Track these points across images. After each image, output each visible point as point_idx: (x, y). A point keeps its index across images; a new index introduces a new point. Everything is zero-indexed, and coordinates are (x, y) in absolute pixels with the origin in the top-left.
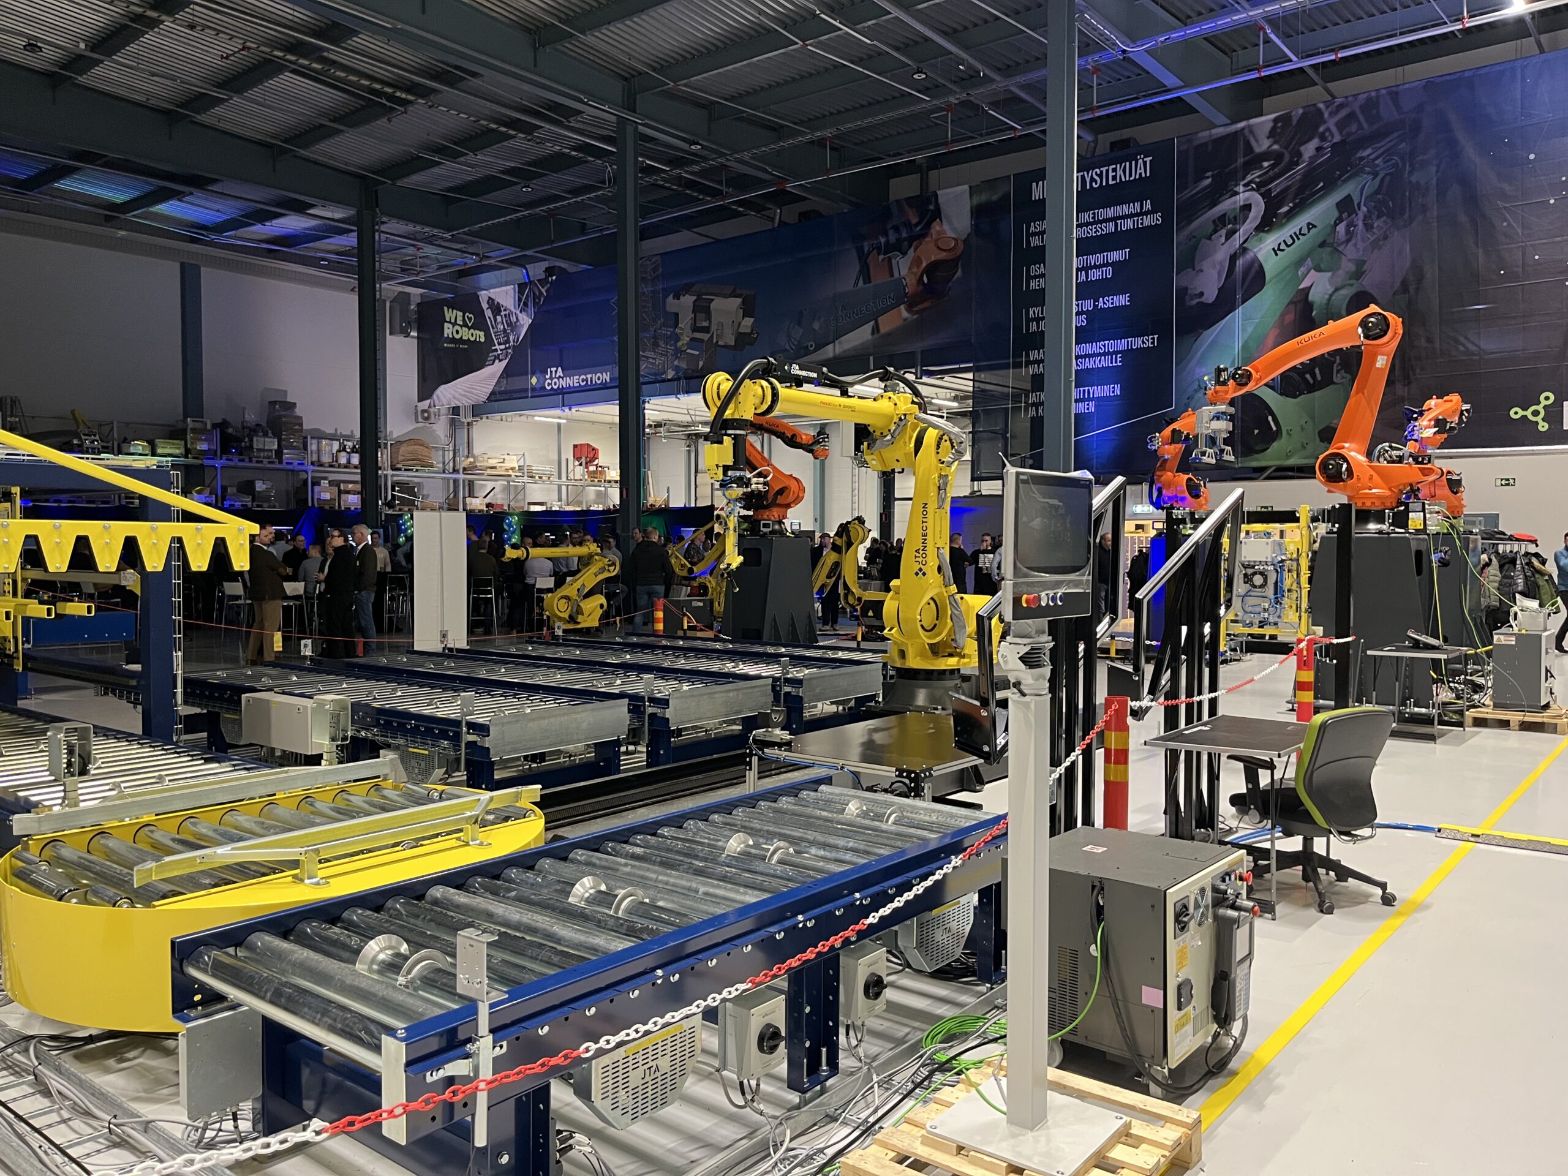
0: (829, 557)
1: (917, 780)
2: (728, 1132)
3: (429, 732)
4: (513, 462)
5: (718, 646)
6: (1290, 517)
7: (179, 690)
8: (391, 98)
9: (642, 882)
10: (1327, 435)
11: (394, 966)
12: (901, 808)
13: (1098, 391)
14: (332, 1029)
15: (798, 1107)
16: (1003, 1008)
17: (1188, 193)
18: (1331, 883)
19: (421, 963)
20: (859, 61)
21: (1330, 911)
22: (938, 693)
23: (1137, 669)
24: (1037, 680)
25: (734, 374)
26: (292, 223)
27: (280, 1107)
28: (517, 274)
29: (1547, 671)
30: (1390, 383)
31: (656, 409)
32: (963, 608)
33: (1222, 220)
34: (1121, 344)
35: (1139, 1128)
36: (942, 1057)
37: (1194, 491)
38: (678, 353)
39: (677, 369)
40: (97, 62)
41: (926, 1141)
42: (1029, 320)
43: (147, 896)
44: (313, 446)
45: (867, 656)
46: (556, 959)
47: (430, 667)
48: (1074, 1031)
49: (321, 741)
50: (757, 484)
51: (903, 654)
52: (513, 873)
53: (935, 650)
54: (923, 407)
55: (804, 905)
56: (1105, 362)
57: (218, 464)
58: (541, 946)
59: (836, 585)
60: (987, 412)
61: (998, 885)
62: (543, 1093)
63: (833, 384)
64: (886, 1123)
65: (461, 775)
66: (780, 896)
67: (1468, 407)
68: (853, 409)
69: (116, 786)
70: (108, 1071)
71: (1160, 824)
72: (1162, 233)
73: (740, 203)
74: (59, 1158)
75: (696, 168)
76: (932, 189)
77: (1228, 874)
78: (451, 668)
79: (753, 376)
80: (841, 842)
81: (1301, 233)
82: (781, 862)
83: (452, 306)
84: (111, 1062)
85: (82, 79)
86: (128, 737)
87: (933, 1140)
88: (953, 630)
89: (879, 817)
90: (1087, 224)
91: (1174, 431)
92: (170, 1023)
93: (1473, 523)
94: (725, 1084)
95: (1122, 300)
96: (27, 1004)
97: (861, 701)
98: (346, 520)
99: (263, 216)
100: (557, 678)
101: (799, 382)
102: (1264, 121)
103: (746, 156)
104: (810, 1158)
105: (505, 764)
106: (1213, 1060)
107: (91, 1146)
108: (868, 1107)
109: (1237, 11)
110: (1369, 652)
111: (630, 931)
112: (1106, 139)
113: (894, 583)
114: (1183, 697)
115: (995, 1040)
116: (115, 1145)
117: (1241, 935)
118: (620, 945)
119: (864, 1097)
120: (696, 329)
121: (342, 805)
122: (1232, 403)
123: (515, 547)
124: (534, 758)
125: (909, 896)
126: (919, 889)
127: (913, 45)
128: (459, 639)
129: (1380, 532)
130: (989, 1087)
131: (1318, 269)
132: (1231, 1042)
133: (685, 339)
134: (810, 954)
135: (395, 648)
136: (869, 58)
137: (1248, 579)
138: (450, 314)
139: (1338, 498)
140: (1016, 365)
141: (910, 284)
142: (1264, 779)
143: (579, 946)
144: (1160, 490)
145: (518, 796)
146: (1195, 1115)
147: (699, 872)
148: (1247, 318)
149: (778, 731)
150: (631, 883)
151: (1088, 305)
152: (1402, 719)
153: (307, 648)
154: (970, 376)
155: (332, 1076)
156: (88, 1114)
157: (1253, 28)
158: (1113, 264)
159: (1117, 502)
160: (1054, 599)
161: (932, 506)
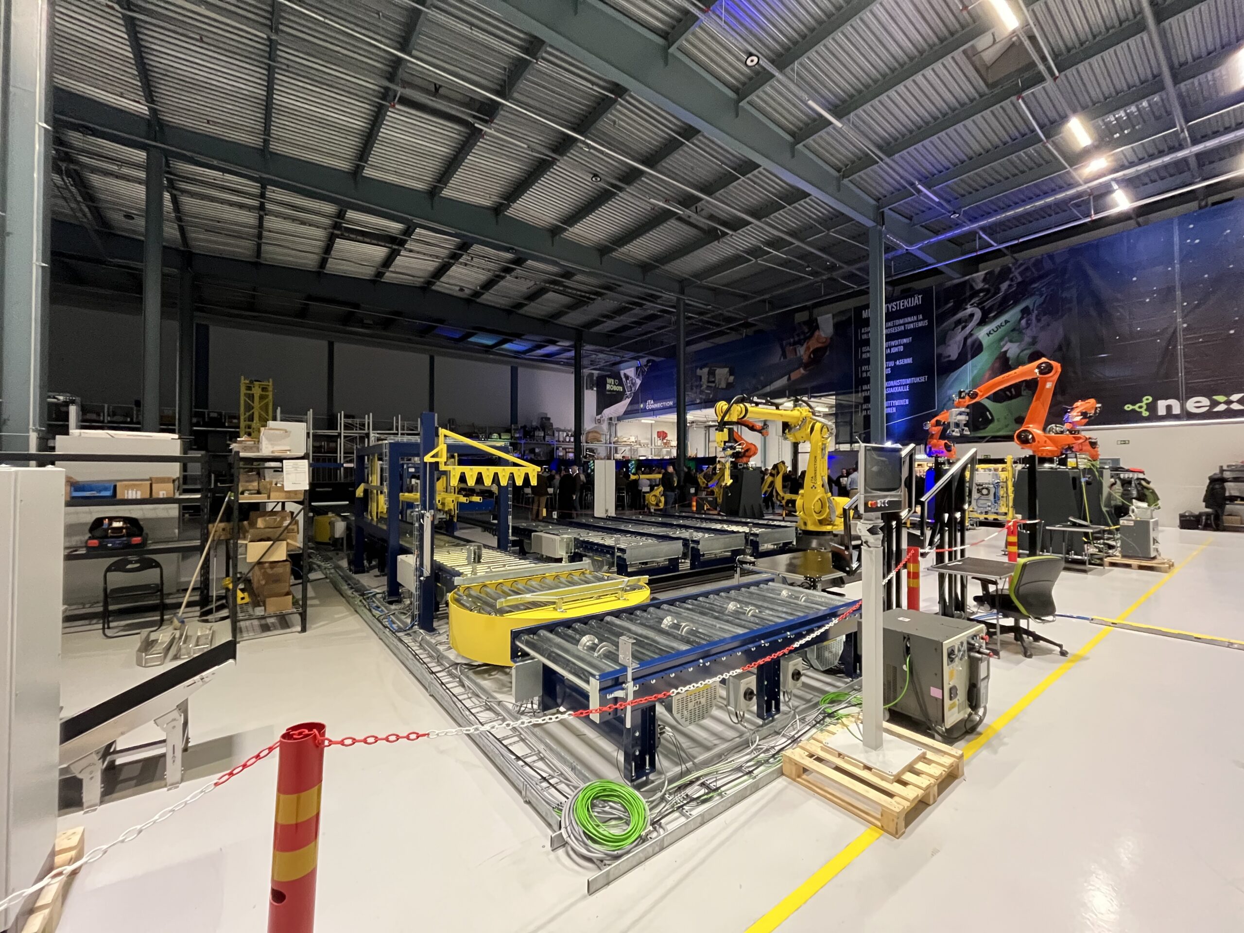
0: (768, 479)
1: (814, 581)
2: (730, 734)
3: (602, 551)
4: (633, 439)
5: (720, 518)
6: (1001, 461)
7: (510, 531)
8: (589, 298)
9: (692, 621)
10: (1020, 421)
11: (593, 648)
12: (807, 595)
13: (897, 403)
14: (570, 672)
15: (762, 726)
16: (859, 690)
17: (940, 311)
18: (1030, 643)
19: (604, 647)
20: (781, 265)
21: (1030, 656)
22: (823, 542)
23: (923, 533)
24: (876, 540)
25: (728, 401)
26: (551, 349)
27: (549, 701)
28: (636, 363)
29: (1154, 539)
30: (1054, 394)
31: (690, 416)
32: (834, 503)
33: (959, 322)
34: (909, 381)
35: (930, 755)
36: (830, 711)
37: (948, 448)
38: (702, 392)
39: (701, 399)
40: (483, 294)
41: (822, 749)
42: (862, 372)
43: (501, 612)
44: (556, 434)
45: (788, 524)
46: (657, 651)
47: (602, 524)
48: (895, 705)
49: (562, 553)
50: (739, 449)
51: (805, 524)
52: (638, 612)
53: (821, 522)
54: (814, 414)
55: (764, 636)
56: (901, 389)
57: (523, 442)
58: (651, 645)
59: (772, 491)
60: (842, 414)
61: (856, 633)
62: (653, 708)
63: (773, 404)
64: (804, 738)
65: (615, 569)
66: (752, 631)
67: (1099, 405)
68: (782, 415)
69: (489, 567)
70: (485, 679)
71: (937, 608)
72: (928, 330)
73: (728, 329)
74: (468, 713)
75: (709, 315)
76: (814, 316)
77: (975, 636)
78: (610, 525)
79: (737, 402)
80: (780, 609)
81: (1001, 325)
82: (753, 616)
83: (610, 377)
84: (486, 676)
85: (478, 300)
86: (492, 548)
87: (826, 749)
88: (829, 514)
89: (797, 598)
90: (890, 327)
91: (937, 421)
92: (509, 663)
93: (1105, 464)
94: (729, 712)
95: (909, 361)
96: (457, 649)
97: (785, 544)
98: (569, 463)
99: (540, 347)
100: (653, 530)
101: (757, 404)
102: (981, 274)
103: (731, 309)
104: (767, 750)
105: (631, 565)
106: (969, 726)
107: (478, 709)
108: (794, 729)
109: (964, 226)
110: (1048, 528)
111: (688, 642)
112: (898, 289)
113: (801, 491)
114: (947, 547)
115: (855, 705)
116: (487, 709)
117: (983, 666)
118: (684, 647)
119: (792, 725)
120: (709, 382)
121: (570, 580)
122: (968, 407)
123: (634, 474)
124: (643, 563)
125: (813, 635)
126: (818, 633)
127: (805, 256)
128: (612, 513)
129: (1052, 468)
130: (853, 727)
131: (1011, 341)
132: (978, 718)
133: (704, 387)
134: (768, 659)
135: (586, 515)
136: (785, 263)
137: (979, 491)
138: (609, 380)
139: (1027, 452)
140: (857, 392)
141: (805, 358)
142: (992, 588)
143: (667, 646)
144: (930, 448)
145: (639, 580)
146: (960, 752)
147: (716, 618)
148: (974, 366)
149: (748, 557)
150: (687, 621)
151: (892, 364)
152: (1067, 561)
153: (555, 515)
154: (834, 397)
155: (568, 690)
156: (478, 696)
157: (973, 234)
158: (904, 345)
159: (911, 455)
160: (884, 503)
161: (819, 457)
